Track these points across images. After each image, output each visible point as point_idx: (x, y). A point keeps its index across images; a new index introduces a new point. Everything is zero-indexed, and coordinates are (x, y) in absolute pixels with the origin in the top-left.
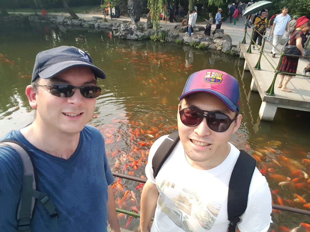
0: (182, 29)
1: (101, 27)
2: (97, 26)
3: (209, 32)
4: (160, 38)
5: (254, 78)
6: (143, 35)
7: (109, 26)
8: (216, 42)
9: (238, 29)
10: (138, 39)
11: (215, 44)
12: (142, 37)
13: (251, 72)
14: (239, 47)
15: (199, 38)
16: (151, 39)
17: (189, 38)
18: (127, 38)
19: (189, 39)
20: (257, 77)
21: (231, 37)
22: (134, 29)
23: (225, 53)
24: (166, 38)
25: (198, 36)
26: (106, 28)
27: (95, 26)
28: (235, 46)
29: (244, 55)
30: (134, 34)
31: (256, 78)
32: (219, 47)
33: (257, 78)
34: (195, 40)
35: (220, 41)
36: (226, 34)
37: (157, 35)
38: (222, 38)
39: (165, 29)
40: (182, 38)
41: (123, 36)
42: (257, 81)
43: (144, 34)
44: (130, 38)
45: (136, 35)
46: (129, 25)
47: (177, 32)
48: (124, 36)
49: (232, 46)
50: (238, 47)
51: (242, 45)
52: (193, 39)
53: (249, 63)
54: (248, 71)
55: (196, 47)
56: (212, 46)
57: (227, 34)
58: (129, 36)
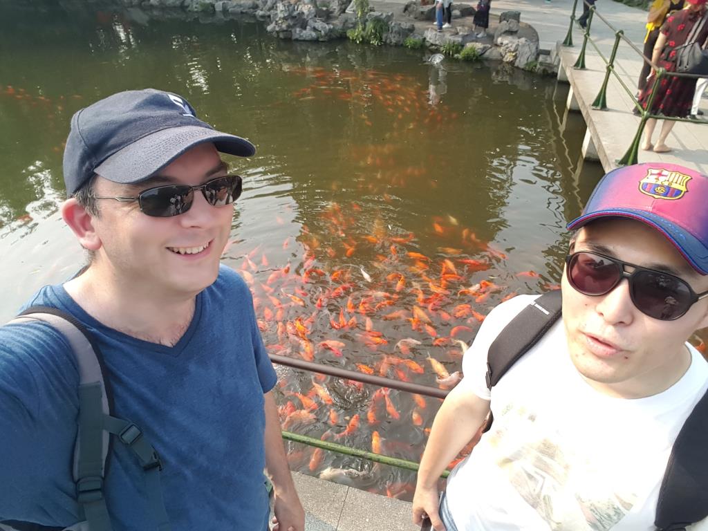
0: (422, 13)
1: (230, 10)
2: (221, 9)
3: (485, 19)
4: (371, 36)
5: (591, 128)
6: (330, 29)
7: (249, 8)
8: (502, 44)
9: (553, 10)
10: (318, 38)
11: (498, 49)
12: (329, 34)
13: (584, 114)
14: (557, 55)
15: (461, 33)
16: (349, 38)
17: (438, 34)
18: (294, 38)
19: (437, 37)
20: (598, 127)
21: (537, 30)
22: (308, 16)
23: (523, 69)
24: (384, 36)
25: (459, 28)
26: (242, 13)
27: (217, 10)
28: (548, 53)
29: (568, 74)
30: (308, 27)
31: (595, 130)
32: (508, 54)
33: (598, 131)
34: (453, 38)
35: (511, 42)
36: (526, 24)
37: (364, 29)
38: (516, 32)
39: (382, 15)
40: (422, 35)
41: (284, 31)
42: (598, 135)
43: (332, 27)
44: (301, 36)
45: (315, 29)
46: (296, 4)
47: (409, 20)
48: (286, 31)
49: (539, 53)
50: (555, 55)
51: (563, 49)
52: (449, 37)
53: (579, 94)
54: (576, 113)
55: (456, 55)
56: (493, 53)
57: (529, 22)
58: (298, 32)
